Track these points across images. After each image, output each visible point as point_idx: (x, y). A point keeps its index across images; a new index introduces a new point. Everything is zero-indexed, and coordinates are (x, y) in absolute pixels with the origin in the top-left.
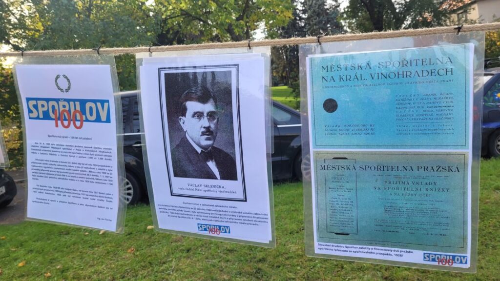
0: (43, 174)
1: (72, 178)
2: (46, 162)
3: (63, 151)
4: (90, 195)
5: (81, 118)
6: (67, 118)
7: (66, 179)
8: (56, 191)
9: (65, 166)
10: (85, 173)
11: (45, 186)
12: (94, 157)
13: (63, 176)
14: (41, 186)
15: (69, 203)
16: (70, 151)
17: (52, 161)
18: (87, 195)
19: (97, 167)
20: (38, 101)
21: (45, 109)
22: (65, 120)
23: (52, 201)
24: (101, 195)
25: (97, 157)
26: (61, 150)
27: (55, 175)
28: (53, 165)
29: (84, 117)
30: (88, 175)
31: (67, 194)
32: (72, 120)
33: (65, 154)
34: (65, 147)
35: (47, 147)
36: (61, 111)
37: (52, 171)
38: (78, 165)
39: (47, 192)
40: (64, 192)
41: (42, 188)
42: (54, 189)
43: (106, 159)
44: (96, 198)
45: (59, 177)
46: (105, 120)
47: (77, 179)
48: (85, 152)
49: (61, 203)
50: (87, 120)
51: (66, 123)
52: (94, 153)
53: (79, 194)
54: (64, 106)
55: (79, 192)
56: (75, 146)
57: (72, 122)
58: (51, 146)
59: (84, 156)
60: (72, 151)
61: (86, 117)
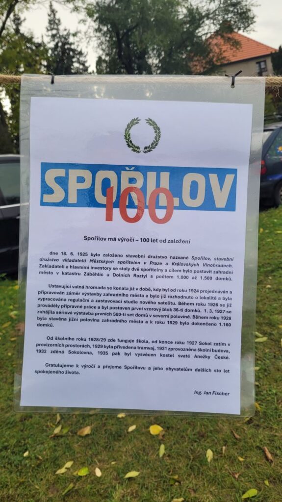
0: (66, 313)
1: (138, 319)
2: (75, 290)
3: (119, 266)
4: (177, 349)
5: (170, 201)
6: (136, 203)
7: (122, 321)
8: (96, 346)
9: (123, 295)
10: (168, 307)
11: (69, 339)
12: (191, 275)
13: (115, 314)
14: (57, 339)
15: (126, 367)
16: (136, 266)
17: (92, 288)
18: (171, 349)
19: (198, 294)
20: (70, 171)
21: (86, 185)
22: (132, 205)
23: (85, 367)
24: (203, 347)
25: (198, 275)
26: (116, 265)
27: (96, 314)
28: (93, 294)
29: (176, 201)
30: (176, 310)
31: (122, 351)
32: (147, 207)
33: (122, 272)
34: (124, 259)
35: (80, 261)
36: (122, 189)
37: (90, 307)
38: (154, 293)
39: (73, 349)
40: (115, 347)
41: (60, 342)
42: (91, 343)
43: (217, 279)
44: (192, 354)
45: (105, 317)
46: (223, 206)
47: (148, 319)
48: (170, 267)
49: (107, 369)
50: (182, 207)
51: (132, 213)
52: (194, 268)
53: (153, 349)
54: (132, 180)
55: (151, 345)
56: (150, 257)
57: (146, 211)
58: (89, 258)
59: (168, 274)
60: (141, 266)
61: (181, 201)
